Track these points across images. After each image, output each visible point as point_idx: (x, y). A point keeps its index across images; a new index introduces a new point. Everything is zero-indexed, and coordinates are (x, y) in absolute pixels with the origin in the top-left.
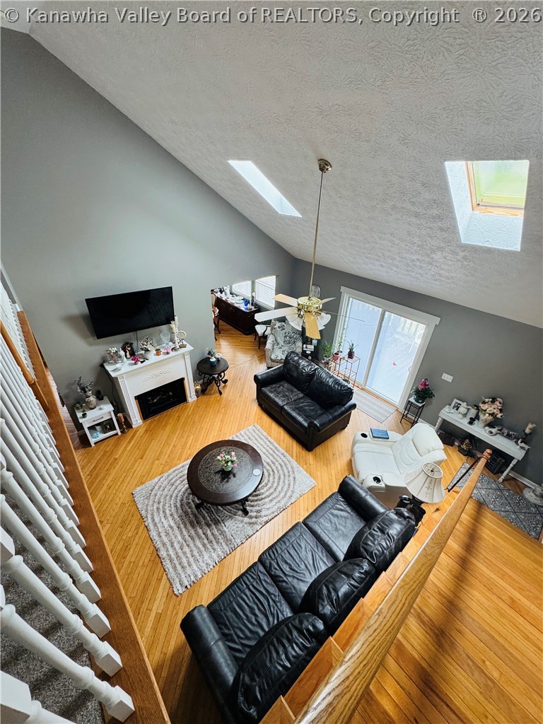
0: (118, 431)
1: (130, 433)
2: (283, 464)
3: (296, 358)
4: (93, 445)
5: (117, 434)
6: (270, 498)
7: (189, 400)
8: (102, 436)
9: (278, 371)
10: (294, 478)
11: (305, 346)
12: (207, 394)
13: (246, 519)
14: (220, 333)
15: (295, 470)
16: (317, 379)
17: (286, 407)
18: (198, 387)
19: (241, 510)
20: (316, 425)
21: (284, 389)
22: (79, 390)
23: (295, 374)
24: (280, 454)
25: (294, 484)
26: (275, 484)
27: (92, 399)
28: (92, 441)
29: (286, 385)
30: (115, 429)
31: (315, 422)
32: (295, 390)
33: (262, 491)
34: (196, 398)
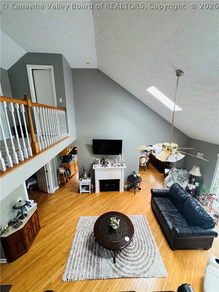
0: (90, 191)
1: (93, 194)
2: (150, 246)
3: (178, 187)
4: (81, 193)
5: (89, 193)
6: (132, 263)
7: (120, 190)
8: (84, 191)
9: (165, 191)
10: (153, 261)
11: (189, 184)
12: (129, 192)
13: (113, 265)
14: (148, 169)
15: (157, 256)
16: (188, 203)
17: (163, 213)
18: (126, 186)
19: (113, 258)
20: (176, 231)
21: (166, 202)
22: (82, 170)
23: (175, 196)
24: (151, 240)
25: (151, 265)
26: (139, 256)
27: (86, 175)
28: (81, 191)
29: (169, 201)
30: (89, 190)
31: (177, 229)
32: (173, 206)
33: (130, 255)
34: (123, 191)
